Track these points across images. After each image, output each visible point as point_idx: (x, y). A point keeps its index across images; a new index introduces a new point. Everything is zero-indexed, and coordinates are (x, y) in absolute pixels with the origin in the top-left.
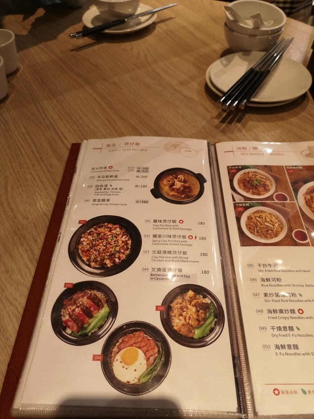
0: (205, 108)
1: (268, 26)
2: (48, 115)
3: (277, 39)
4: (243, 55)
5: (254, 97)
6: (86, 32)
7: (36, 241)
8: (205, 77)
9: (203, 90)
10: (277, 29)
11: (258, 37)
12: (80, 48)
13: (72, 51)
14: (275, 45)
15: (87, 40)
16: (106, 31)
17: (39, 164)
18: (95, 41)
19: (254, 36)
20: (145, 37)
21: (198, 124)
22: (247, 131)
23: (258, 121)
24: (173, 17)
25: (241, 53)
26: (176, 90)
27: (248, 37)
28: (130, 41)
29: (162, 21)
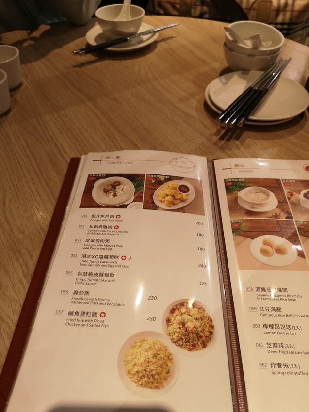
0: (204, 124)
1: (266, 47)
2: (49, 129)
3: (276, 59)
4: (243, 74)
5: (252, 115)
6: (89, 49)
7: (31, 256)
8: (204, 95)
9: (203, 107)
10: (276, 49)
11: (256, 57)
12: (82, 65)
13: (74, 67)
14: (273, 64)
15: (90, 57)
16: (109, 49)
17: (38, 178)
18: (97, 58)
19: (253, 56)
20: (146, 55)
21: (197, 141)
22: (245, 149)
23: (256, 138)
24: (174, 36)
25: (240, 72)
26: (176, 107)
27: (246, 56)
28: (132, 59)
29: (164, 40)
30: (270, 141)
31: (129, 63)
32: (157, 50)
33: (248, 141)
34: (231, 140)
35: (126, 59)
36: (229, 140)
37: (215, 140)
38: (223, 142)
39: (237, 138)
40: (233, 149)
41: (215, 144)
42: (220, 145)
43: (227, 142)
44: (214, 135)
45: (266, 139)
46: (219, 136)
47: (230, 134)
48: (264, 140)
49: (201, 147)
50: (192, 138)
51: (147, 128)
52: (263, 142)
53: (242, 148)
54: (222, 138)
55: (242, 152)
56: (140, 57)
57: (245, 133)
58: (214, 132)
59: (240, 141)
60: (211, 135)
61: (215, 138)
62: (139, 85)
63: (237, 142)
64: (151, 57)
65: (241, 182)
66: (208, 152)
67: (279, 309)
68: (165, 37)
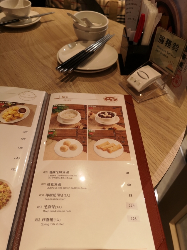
0: (54, 72)
1: (96, 26)
4: (84, 42)
11: (90, 32)
16: (7, 25)
19: (88, 32)
20: (32, 30)
21: (46, 82)
22: (75, 87)
23: (84, 81)
24: (53, 20)
25: (82, 42)
26: (40, 61)
27: (84, 32)
28: (22, 32)
29: (46, 22)
30: (91, 83)
31: (19, 34)
32: (39, 28)
33: (78, 82)
34: (68, 82)
35: (17, 33)
36: (66, 82)
37: (58, 82)
38: (62, 83)
39: (72, 81)
40: (67, 87)
41: (57, 84)
42: (60, 84)
43: (65, 83)
44: (58, 79)
45: (89, 82)
46: (61, 79)
47: (68, 78)
48: (88, 82)
49: (48, 86)
50: (44, 80)
51: (17, 74)
52: (87, 83)
53: (73, 87)
54: (62, 81)
55: (72, 89)
56: (27, 31)
57: (77, 78)
58: (58, 77)
59: (73, 83)
60: (56, 78)
61: (58, 81)
62: (21, 48)
63: (71, 83)
64: (34, 32)
65: (63, 107)
66: (50, 89)
67: (60, 184)
68: (47, 20)
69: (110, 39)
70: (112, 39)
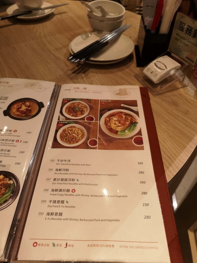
18: (12, 23)
19: (103, 21)
20: (45, 22)
23: (96, 73)
24: (67, 11)
25: (96, 32)
26: (51, 53)
27: (98, 21)
28: (35, 24)
29: (60, 14)
33: (91, 74)
34: (80, 74)
35: (30, 24)
37: (69, 73)
40: (79, 79)
41: (69, 76)
42: (72, 76)
43: (77, 75)
46: (73, 71)
47: (81, 70)
48: (101, 74)
51: (27, 66)
53: (85, 79)
56: (40, 23)
57: (90, 70)
60: (68, 70)
62: (33, 40)
63: (83, 75)
66: (62, 81)
69: (127, 29)
70: (128, 29)
